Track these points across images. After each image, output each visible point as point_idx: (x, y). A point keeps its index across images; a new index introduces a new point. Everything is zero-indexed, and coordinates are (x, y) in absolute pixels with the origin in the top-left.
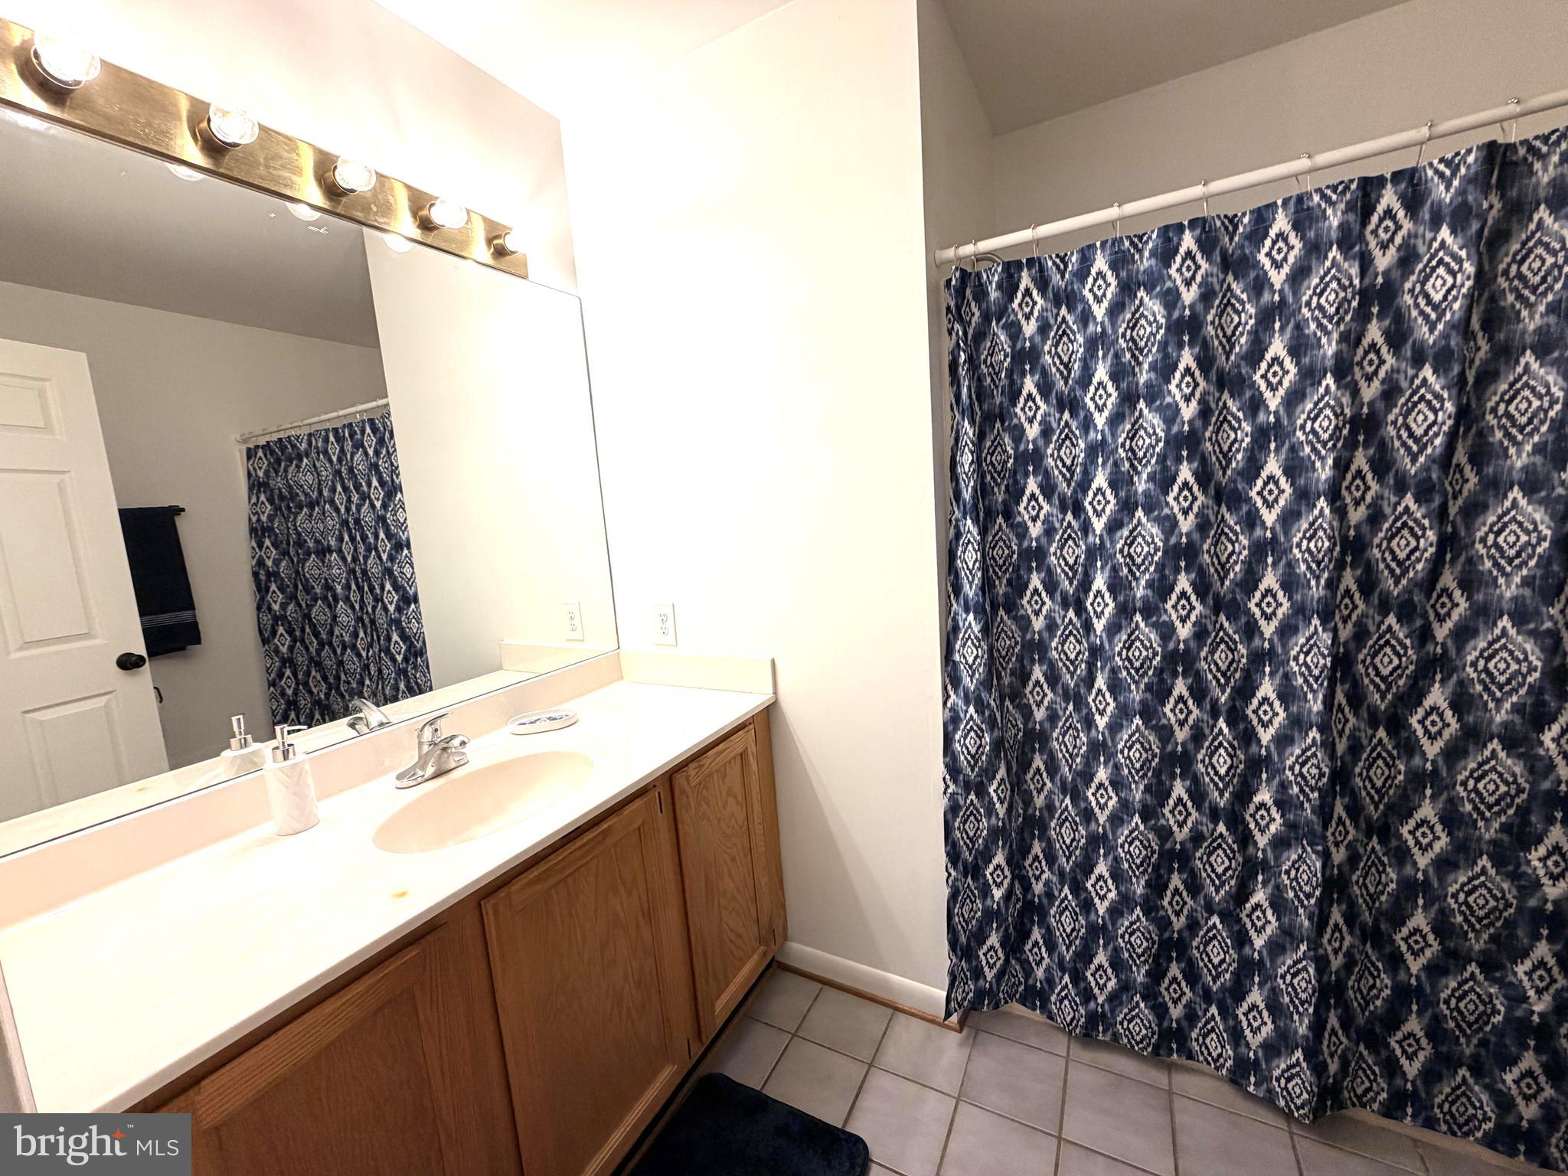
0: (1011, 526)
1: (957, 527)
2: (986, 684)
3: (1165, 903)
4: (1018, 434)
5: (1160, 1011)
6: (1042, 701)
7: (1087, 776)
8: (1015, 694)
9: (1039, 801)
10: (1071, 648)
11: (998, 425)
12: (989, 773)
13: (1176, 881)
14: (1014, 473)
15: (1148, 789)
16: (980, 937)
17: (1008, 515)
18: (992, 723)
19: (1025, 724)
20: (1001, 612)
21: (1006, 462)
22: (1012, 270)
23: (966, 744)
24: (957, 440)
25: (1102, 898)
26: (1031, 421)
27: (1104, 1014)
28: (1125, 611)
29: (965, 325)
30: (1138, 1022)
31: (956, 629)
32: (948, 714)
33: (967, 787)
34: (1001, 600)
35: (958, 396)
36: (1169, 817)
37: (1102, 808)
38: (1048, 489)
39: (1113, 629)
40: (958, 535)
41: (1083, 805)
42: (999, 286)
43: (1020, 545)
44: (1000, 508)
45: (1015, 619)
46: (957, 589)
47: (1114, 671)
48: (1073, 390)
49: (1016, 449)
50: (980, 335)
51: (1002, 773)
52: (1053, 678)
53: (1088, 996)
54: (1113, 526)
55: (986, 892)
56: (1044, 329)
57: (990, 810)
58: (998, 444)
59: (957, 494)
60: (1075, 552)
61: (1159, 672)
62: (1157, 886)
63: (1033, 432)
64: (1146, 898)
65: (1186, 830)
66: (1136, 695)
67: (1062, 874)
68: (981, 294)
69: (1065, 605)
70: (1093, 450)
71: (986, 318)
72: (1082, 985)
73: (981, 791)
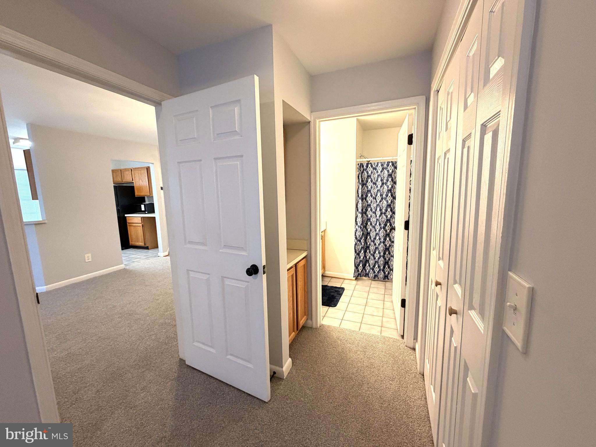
0: (366, 201)
1: (358, 201)
2: (362, 224)
3: (386, 256)
4: (367, 187)
5: (385, 273)
6: (369, 227)
7: (375, 238)
8: (365, 227)
9: (368, 244)
10: (374, 219)
11: (365, 186)
12: (361, 238)
13: (387, 253)
14: (367, 193)
15: (384, 239)
16: (359, 265)
17: (366, 199)
18: (362, 230)
19: (367, 232)
20: (364, 214)
21: (365, 191)
22: (367, 164)
23: (358, 234)
24: (359, 188)
25: (377, 257)
26: (369, 186)
27: (377, 275)
28: (381, 214)
29: (360, 171)
30: (381, 275)
31: (357, 216)
32: (355, 229)
33: (358, 241)
34: (364, 212)
35: (359, 181)
36: (386, 243)
37: (377, 243)
38: (371, 196)
39: (380, 216)
40: (358, 202)
41: (375, 243)
42: (366, 166)
43: (367, 204)
44: (364, 198)
45: (366, 215)
46: (358, 210)
47: (380, 222)
48: (375, 182)
49: (367, 190)
50: (362, 172)
51: (363, 238)
52: (371, 224)
53: (374, 272)
54: (380, 202)
55: (360, 257)
56: (372, 173)
57: (361, 244)
58: (364, 189)
59: (358, 196)
60: (375, 205)
61: (386, 222)
62: (385, 254)
63: (370, 187)
64: (383, 255)
65: (389, 244)
66: (382, 226)
67: (371, 254)
68: (363, 166)
69: (373, 213)
70: (378, 191)
71: (364, 170)
72: (374, 271)
73: (360, 241)
